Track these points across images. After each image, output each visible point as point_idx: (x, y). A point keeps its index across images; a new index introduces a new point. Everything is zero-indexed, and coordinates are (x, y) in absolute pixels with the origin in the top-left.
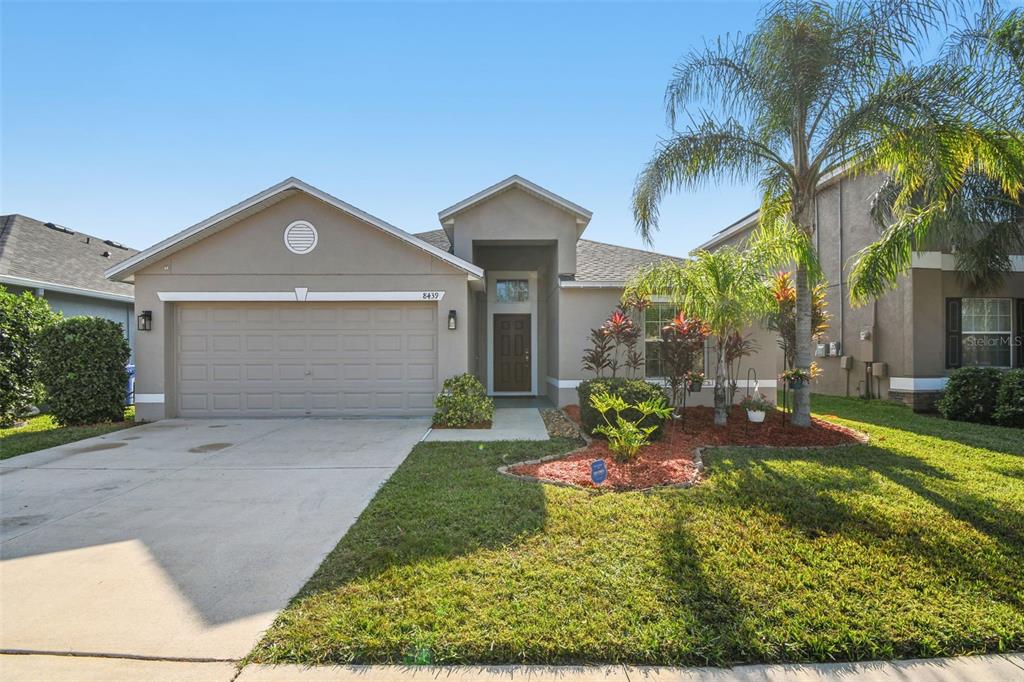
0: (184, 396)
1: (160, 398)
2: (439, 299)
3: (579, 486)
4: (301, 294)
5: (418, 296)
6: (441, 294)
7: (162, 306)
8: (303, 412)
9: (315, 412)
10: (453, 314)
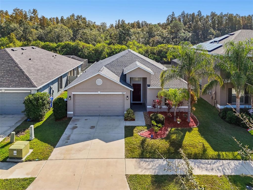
0: (76, 111)
1: (72, 113)
2: (125, 94)
3: (149, 138)
4: (99, 93)
5: (121, 93)
6: (125, 93)
7: (73, 95)
8: (98, 114)
9: (101, 114)
10: (127, 97)
